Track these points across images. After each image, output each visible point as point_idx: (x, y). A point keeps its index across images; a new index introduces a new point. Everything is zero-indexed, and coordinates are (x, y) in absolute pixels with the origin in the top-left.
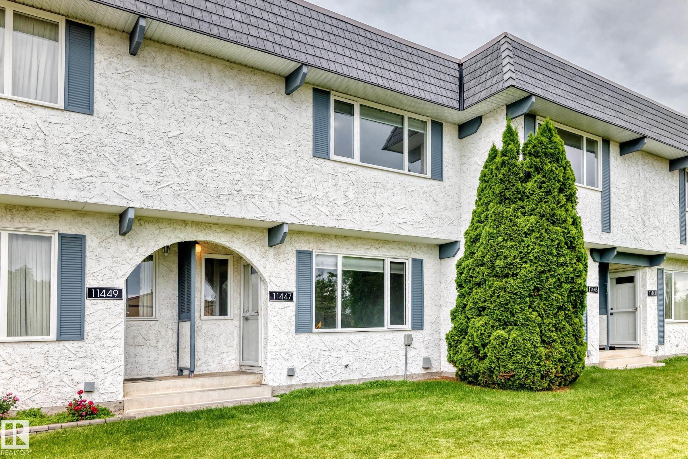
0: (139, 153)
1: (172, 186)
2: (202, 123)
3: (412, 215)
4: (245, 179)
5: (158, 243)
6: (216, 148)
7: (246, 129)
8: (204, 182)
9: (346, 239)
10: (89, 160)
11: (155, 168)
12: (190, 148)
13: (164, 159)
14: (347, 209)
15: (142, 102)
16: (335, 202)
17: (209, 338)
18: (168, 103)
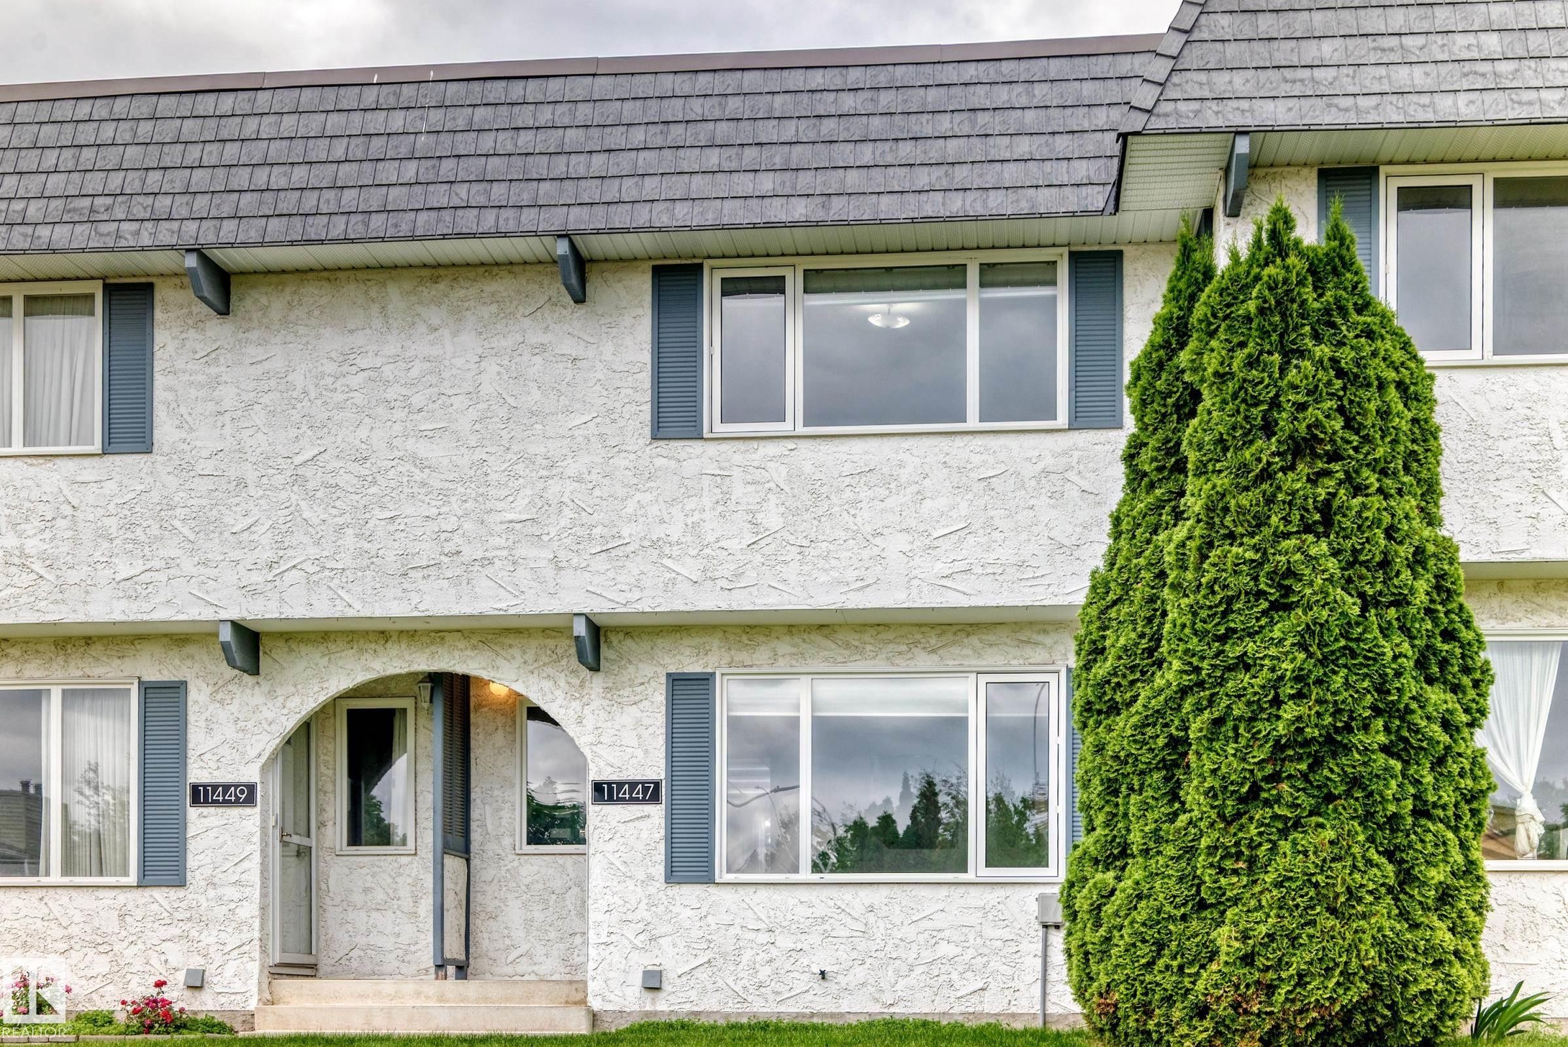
0: (238, 509)
1: (304, 566)
2: (367, 420)
3: (994, 545)
4: (468, 526)
5: (326, 685)
6: (400, 468)
7: (471, 409)
8: (373, 548)
9: (825, 631)
10: (147, 541)
11: (269, 534)
12: (343, 479)
13: (287, 512)
14: (758, 559)
15: (243, 405)
16: (719, 544)
17: (537, 898)
18: (295, 394)
